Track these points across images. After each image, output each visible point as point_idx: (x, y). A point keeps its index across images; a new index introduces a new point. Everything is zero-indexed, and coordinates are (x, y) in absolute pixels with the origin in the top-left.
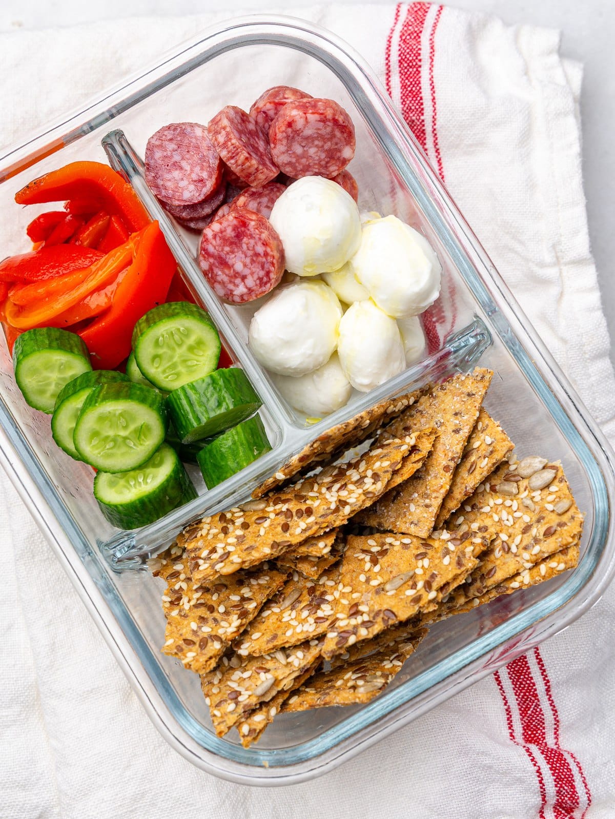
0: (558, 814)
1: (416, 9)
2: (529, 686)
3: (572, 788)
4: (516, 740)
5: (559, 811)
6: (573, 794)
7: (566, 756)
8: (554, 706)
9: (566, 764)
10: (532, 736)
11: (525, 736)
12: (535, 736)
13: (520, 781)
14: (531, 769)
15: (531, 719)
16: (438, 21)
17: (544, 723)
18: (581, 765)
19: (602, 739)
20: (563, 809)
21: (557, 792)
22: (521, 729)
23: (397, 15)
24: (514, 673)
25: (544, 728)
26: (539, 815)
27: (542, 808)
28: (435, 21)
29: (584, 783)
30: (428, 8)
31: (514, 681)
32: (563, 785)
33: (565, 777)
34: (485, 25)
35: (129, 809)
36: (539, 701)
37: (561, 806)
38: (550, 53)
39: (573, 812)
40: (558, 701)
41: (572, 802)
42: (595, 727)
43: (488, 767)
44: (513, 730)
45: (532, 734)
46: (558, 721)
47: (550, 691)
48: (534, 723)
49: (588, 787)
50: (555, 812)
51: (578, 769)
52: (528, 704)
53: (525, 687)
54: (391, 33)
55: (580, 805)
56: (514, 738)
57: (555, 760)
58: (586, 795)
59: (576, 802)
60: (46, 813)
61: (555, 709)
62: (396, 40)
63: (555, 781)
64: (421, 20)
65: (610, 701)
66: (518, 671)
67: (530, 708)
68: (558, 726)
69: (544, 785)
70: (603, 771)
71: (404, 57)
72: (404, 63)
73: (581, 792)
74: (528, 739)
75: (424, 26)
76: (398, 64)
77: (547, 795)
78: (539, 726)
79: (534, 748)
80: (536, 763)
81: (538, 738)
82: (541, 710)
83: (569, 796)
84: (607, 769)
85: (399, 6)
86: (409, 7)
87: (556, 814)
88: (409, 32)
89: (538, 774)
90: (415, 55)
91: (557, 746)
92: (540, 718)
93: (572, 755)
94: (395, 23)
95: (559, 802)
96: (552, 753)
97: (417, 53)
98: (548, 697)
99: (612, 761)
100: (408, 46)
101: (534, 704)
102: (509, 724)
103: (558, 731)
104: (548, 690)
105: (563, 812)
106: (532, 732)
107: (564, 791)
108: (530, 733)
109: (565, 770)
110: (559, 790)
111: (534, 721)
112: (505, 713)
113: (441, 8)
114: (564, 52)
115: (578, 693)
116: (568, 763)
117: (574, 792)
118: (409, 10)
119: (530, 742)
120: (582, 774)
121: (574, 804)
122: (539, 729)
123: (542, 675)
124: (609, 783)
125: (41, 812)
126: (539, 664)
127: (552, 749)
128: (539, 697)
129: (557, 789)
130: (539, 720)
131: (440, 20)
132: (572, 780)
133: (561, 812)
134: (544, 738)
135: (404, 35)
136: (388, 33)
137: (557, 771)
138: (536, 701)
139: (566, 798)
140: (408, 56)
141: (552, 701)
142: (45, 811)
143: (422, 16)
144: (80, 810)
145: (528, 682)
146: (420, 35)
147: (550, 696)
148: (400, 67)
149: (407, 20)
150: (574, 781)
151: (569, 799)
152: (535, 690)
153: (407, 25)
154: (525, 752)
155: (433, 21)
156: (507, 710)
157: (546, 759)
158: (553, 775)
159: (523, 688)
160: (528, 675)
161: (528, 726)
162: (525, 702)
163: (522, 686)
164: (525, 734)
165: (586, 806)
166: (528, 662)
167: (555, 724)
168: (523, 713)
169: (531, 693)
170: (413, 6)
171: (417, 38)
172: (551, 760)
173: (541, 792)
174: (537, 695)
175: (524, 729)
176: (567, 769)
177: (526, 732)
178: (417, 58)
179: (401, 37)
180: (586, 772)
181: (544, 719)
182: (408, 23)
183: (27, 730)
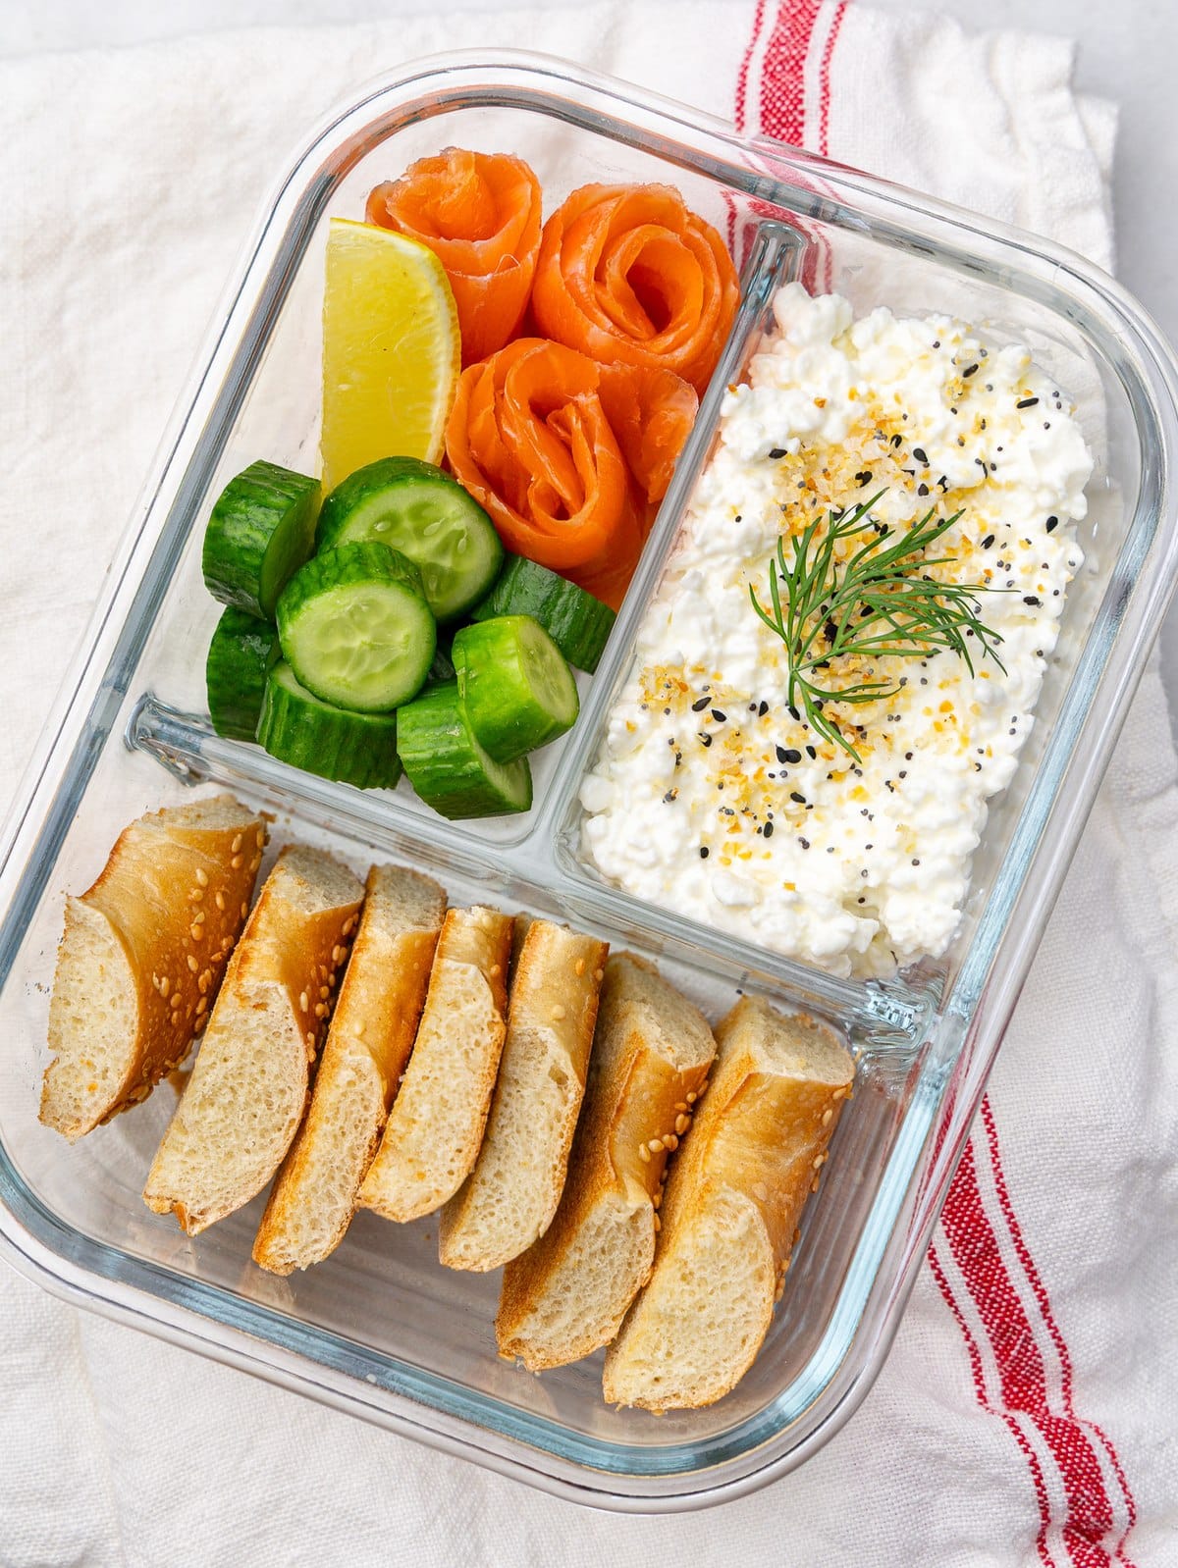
0: (1072, 1544)
1: (793, 11)
2: (1009, 1304)
3: (1098, 1493)
4: (989, 1405)
5: (1074, 1537)
6: (1101, 1504)
7: (1086, 1431)
8: (1060, 1339)
9: (1086, 1448)
10: (1021, 1395)
11: (1008, 1396)
12: (1026, 1396)
13: (998, 1481)
14: (1018, 1458)
15: (1018, 1365)
16: (835, 36)
17: (1042, 1372)
18: (1115, 1448)
19: (1154, 1395)
20: (1083, 1533)
21: (1071, 1501)
22: (1000, 1383)
23: (758, 23)
24: (977, 1283)
25: (1043, 1381)
26: (1036, 1546)
27: (1043, 1532)
28: (831, 35)
29: (1121, 1482)
30: (817, 8)
31: (978, 1297)
32: (1082, 1488)
33: (1085, 1473)
34: (927, 38)
35: (253, 1532)
36: (1030, 1331)
37: (1078, 1529)
38: (1054, 87)
39: (1101, 1538)
40: (1067, 1329)
41: (1099, 1520)
42: (1141, 1373)
43: (936, 1456)
44: (984, 1386)
45: (1021, 1391)
46: (1069, 1367)
47: (1048, 1311)
48: (1023, 1372)
49: (1130, 1489)
50: (1066, 1539)
51: (1109, 1456)
52: (1010, 1338)
53: (1001, 1307)
54: (747, 59)
55: (1115, 1525)
56: (986, 1401)
57: (1064, 1439)
58: (1126, 1506)
59: (1108, 1519)
60: (95, 1551)
61: (1061, 1343)
62: (755, 73)
63: (1066, 1481)
64: (803, 33)
65: (1167, 1322)
66: (984, 1279)
67: (1015, 1344)
68: (1069, 1376)
69: (1044, 1489)
70: (1156, 1459)
71: (770, 106)
72: (770, 117)
73: (1116, 1499)
74: (1012, 1403)
75: (810, 45)
76: (759, 119)
77: (1051, 1507)
78: (1033, 1378)
79: (1024, 1419)
80: (1029, 1446)
81: (1032, 1400)
82: (1035, 1348)
83: (1092, 1508)
84: (1164, 1455)
85: (762, 5)
86: (780, 7)
87: (1068, 1543)
88: (780, 58)
89: (1032, 1468)
90: (791, 102)
91: (1069, 1412)
92: (1035, 1362)
93: (1097, 1431)
94: (755, 39)
95: (1075, 1521)
96: (1058, 1427)
97: (796, 97)
98: (1046, 1321)
99: (1173, 1439)
100: (779, 84)
101: (1022, 1337)
102: (976, 1374)
103: (1069, 1384)
104: (1045, 1309)
105: (1083, 1539)
106: (1020, 1387)
107: (1083, 1499)
108: (1016, 1389)
109: (1085, 1459)
110: (1074, 1496)
111: (1023, 1368)
112: (968, 1354)
113: (843, 6)
114: (1080, 83)
115: (1103, 1309)
116: (1089, 1446)
117: (1103, 1501)
118: (780, 13)
119: (1017, 1407)
120: (1117, 1465)
121: (1102, 1523)
122: (1033, 1382)
123: (1031, 1281)
124: (1169, 1481)
125: (86, 1549)
126: (1023, 1261)
127: (1059, 1420)
128: (1030, 1323)
129: (1071, 1494)
130: (1032, 1367)
131: (839, 33)
132: (1098, 1477)
133: (1078, 1539)
134: (1043, 1399)
135: (770, 63)
136: (740, 58)
137: (1069, 1461)
138: (1025, 1331)
139: (1088, 1513)
140: (778, 104)
141: (1055, 1328)
142: (93, 1547)
143: (805, 25)
144: (158, 1540)
145: (1006, 1297)
146: (801, 63)
147: (1051, 1320)
148: (763, 124)
149: (777, 34)
150: (1101, 1479)
151: (1094, 1515)
152: (1022, 1310)
153: (776, 43)
154: (1006, 1425)
155: (827, 35)
156: (971, 1349)
157: (1047, 1439)
158: (1062, 1468)
159: (998, 1310)
160: (1004, 1283)
161: (1012, 1377)
162: (1003, 1335)
163: (995, 1305)
164: (1008, 1392)
165: (1127, 1526)
166: (1002, 1259)
167: (1064, 1372)
168: (1002, 1354)
169: (1015, 1317)
170: (788, 5)
171: (796, 69)
172: (1057, 1441)
173: (1040, 1502)
174: (1025, 1320)
175: (1005, 1384)
176: (1088, 1456)
177: (1008, 1388)
178: (795, 108)
179: (765, 67)
180: (1124, 1462)
181: (1041, 1364)
182: (778, 39)
183: (58, 1393)
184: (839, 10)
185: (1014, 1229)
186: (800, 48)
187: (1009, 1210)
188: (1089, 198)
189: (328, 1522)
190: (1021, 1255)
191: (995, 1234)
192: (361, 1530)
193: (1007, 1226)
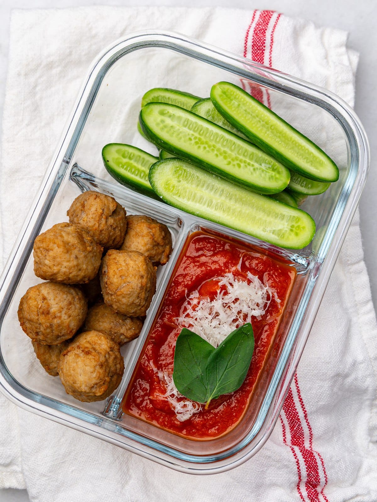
0: (308, 488)
1: (264, 15)
2: (295, 414)
3: (316, 473)
4: (287, 443)
5: (308, 486)
6: (317, 477)
7: (315, 454)
8: (310, 426)
9: (314, 459)
10: (297, 442)
11: (293, 442)
12: (298, 442)
13: (286, 466)
14: (293, 460)
15: (296, 432)
16: (276, 24)
17: (303, 435)
18: (323, 460)
19: (338, 446)
20: (311, 485)
21: (308, 475)
22: (291, 437)
23: (254, 17)
24: (285, 406)
25: (304, 438)
26: (297, 487)
27: (299, 483)
28: (275, 24)
29: (324, 471)
30: (272, 15)
31: (285, 411)
32: (312, 471)
33: (313, 467)
34: (304, 28)
35: (61, 461)
36: (300, 423)
37: (310, 483)
38: (341, 46)
39: (316, 487)
40: (312, 423)
41: (316, 481)
42: (334, 439)
43: (269, 457)
44: (286, 438)
45: (297, 440)
46: (312, 435)
47: (307, 417)
48: (298, 435)
49: (326, 473)
50: (306, 487)
51: (321, 463)
52: (294, 424)
53: (292, 414)
54: (249, 28)
55: (321, 483)
56: (286, 442)
57: (308, 456)
58: (325, 478)
59: (318, 481)
60: (14, 461)
61: (310, 427)
62: (251, 33)
63: (307, 469)
64: (267, 22)
65: (344, 424)
66: (288, 405)
67: (296, 426)
68: (312, 437)
69: (300, 470)
70: (336, 465)
71: (255, 44)
72: (255, 47)
73: (322, 476)
74: (294, 443)
75: (269, 26)
76: (251, 47)
77: (302, 476)
78: (301, 437)
79: (296, 448)
80: (297, 457)
81: (300, 443)
82: (302, 428)
83: (314, 478)
84: (338, 464)
85: (255, 12)
86: (261, 13)
87: (306, 488)
88: (259, 29)
89: (297, 463)
90: (261, 43)
91: (311, 448)
92: (301, 432)
93: (319, 455)
94: (252, 22)
95: (308, 481)
96: (306, 452)
97: (263, 42)
98: (306, 420)
99: (342, 460)
100: (258, 37)
101: (298, 424)
102: (284, 434)
103: (312, 440)
104: (306, 416)
105: (311, 487)
106: (297, 439)
107: (312, 475)
108: (295, 440)
109: (313, 463)
110: (309, 473)
111: (298, 434)
112: (282, 427)
113: (279, 15)
114: (349, 46)
115: (324, 418)
116: (315, 459)
117: (318, 476)
118: (260, 15)
119: (295, 445)
120: (323, 466)
121: (317, 483)
122: (301, 438)
123: (302, 407)
124: (339, 473)
125: (12, 460)
126: (300, 401)
127: (307, 450)
128: (301, 420)
129: (308, 473)
130: (300, 433)
131: (278, 23)
132: (317, 469)
133: (309, 487)
134: (303, 443)
135: (256, 30)
136: (247, 28)
137: (308, 463)
138: (299, 422)
139: (313, 479)
140: (258, 43)
141: (308, 422)
142: (14, 459)
143: (268, 20)
144: (33, 461)
145: (294, 411)
146: (265, 31)
147: (307, 420)
148: (252, 49)
149: (259, 22)
150: (318, 469)
151: (314, 480)
152: (298, 416)
153: (258, 24)
154: (291, 450)
155: (274, 23)
156: (283, 426)
157: (303, 455)
158: (306, 465)
159: (291, 415)
160: (294, 407)
161: (294, 436)
162: (292, 423)
163: (290, 414)
164: (293, 440)
165: (324, 484)
166: (294, 400)
167: (310, 436)
168: (292, 428)
169: (296, 418)
170: (263, 13)
171: (264, 33)
172: (306, 456)
173: (299, 474)
174: (299, 419)
175: (292, 438)
176: (314, 462)
177: (293, 439)
178: (263, 45)
179: (254, 31)
180: (326, 465)
181: (303, 433)
182: (259, 23)
183: (8, 412)
184: (278, 16)
185: (298, 391)
186: (265, 27)
187: (297, 385)
188: (349, 80)
189: (84, 460)
190: (300, 399)
191: (293, 392)
192: (93, 462)
193: (296, 390)
